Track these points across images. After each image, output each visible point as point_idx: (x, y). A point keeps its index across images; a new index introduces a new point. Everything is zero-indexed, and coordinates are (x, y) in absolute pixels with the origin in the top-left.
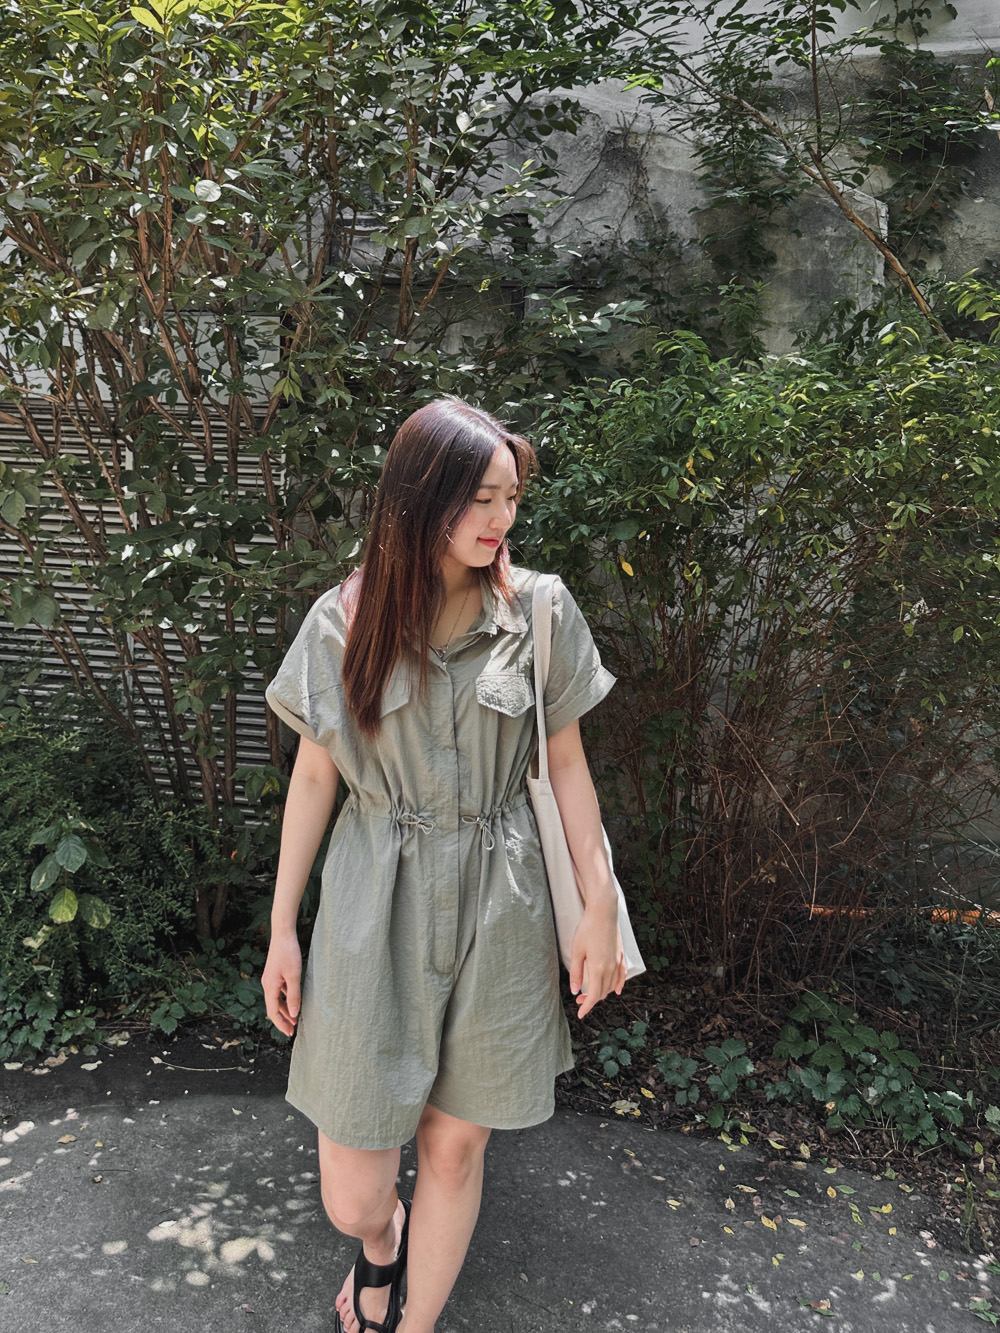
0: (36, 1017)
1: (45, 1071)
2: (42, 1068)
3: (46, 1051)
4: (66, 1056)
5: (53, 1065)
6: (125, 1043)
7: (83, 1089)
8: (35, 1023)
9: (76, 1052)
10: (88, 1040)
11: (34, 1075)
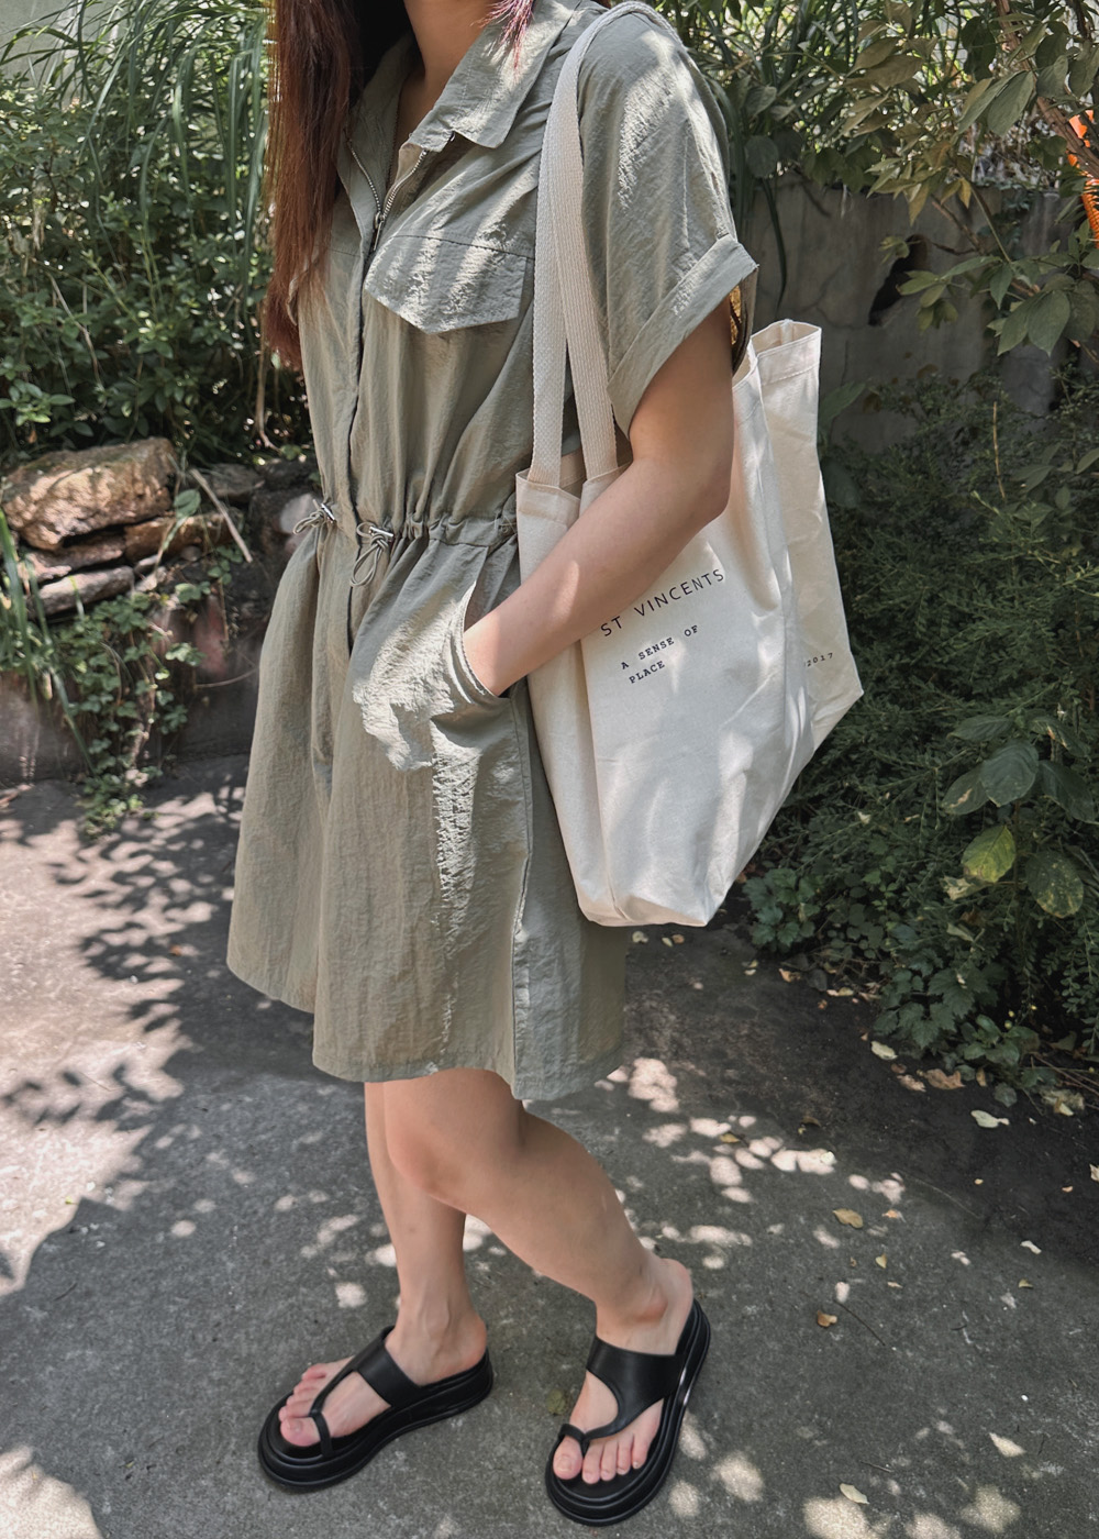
0: (939, 999)
1: (919, 1086)
2: (917, 1078)
3: (940, 1056)
4: (963, 1081)
5: (936, 1084)
6: (1069, 1113)
7: (947, 1148)
8: (934, 1008)
9: (983, 1083)
10: (1010, 1076)
11: (898, 1081)
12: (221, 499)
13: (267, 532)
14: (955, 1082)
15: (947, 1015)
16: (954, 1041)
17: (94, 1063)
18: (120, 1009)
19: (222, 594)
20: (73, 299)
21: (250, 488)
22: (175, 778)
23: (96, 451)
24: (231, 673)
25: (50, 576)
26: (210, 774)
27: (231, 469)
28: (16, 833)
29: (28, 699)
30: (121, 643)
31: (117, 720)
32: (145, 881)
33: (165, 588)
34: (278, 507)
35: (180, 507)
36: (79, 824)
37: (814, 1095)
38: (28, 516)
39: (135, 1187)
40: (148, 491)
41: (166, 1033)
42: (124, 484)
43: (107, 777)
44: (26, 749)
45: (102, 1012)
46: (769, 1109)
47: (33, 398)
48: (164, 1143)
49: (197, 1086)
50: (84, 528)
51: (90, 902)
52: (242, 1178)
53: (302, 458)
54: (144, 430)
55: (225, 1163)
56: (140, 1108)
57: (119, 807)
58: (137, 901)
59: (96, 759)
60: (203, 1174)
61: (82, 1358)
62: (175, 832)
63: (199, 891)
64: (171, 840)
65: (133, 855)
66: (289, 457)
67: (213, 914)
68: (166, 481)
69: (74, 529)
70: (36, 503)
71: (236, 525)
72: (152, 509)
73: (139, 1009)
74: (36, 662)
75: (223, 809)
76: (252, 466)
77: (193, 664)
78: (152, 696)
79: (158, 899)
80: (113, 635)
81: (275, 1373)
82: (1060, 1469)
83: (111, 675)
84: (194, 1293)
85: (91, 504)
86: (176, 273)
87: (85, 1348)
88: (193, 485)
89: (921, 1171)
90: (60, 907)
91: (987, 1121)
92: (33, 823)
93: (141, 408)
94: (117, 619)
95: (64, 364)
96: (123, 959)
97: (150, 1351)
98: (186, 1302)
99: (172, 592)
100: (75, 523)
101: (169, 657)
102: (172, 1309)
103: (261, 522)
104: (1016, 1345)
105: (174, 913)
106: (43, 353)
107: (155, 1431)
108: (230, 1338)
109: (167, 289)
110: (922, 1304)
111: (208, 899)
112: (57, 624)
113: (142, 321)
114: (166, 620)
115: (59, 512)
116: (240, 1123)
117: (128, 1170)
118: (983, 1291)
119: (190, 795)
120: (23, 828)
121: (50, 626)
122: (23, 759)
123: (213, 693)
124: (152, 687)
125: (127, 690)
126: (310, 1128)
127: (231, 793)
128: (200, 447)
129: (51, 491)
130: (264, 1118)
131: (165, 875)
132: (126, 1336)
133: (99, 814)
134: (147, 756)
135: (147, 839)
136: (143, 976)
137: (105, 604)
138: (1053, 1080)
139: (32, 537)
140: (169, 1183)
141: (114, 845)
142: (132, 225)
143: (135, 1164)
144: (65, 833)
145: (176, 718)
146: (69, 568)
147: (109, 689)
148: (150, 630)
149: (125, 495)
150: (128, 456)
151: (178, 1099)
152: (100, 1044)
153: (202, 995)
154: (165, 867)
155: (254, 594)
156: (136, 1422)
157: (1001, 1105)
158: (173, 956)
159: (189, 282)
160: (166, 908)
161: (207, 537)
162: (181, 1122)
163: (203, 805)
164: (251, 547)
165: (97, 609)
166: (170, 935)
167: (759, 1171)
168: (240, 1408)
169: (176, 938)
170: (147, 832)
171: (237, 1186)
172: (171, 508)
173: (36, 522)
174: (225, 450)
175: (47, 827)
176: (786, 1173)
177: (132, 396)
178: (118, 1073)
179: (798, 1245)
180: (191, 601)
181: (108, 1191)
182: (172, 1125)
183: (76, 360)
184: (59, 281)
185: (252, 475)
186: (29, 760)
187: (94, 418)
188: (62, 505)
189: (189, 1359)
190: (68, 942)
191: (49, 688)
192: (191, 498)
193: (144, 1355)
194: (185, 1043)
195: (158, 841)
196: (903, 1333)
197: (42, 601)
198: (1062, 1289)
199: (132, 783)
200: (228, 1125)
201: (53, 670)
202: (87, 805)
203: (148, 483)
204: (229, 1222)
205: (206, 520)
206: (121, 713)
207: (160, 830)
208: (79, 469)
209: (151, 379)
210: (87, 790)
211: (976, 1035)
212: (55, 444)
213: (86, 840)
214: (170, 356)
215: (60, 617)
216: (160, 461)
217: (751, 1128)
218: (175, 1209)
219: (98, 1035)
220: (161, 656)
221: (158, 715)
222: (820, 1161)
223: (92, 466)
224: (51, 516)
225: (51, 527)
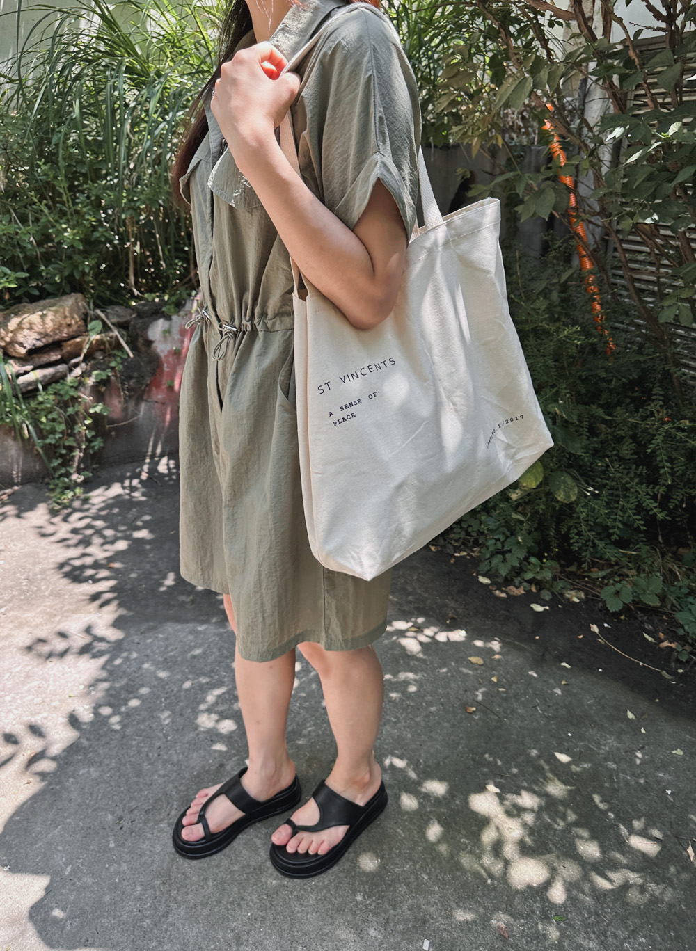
1: (503, 595)
3: (512, 580)
4: (525, 591)
5: (511, 593)
6: (578, 601)
7: (520, 623)
8: (508, 556)
9: (534, 591)
10: (548, 586)
11: (493, 594)
12: (113, 324)
13: (141, 340)
14: (521, 591)
15: (514, 560)
16: (518, 571)
17: (75, 626)
18: (85, 597)
19: (118, 375)
20: (24, 220)
21: (129, 318)
22: (99, 477)
23: (42, 302)
24: (125, 418)
25: (22, 372)
26: (118, 473)
27: (117, 308)
28: (15, 512)
29: (15, 439)
30: (64, 405)
31: (65, 447)
32: (89, 532)
33: (86, 374)
34: (146, 327)
35: (91, 330)
36: (49, 505)
37: (452, 604)
38: (8, 339)
39: (106, 685)
40: (73, 322)
41: (112, 607)
42: (59, 318)
43: (61, 479)
44: (16, 467)
45: (75, 600)
46: (431, 613)
47: (5, 274)
48: (118, 662)
49: (133, 632)
50: (39, 344)
51: (60, 544)
52: (163, 674)
53: (157, 300)
54: (68, 290)
55: (152, 668)
56: (101, 646)
57: (70, 494)
58: (86, 542)
59: (55, 469)
60: (142, 675)
61: (88, 772)
62: (103, 505)
63: (119, 535)
64: (101, 510)
65: (81, 519)
66: (150, 299)
67: (129, 545)
68: (83, 316)
69: (34, 345)
70: (12, 332)
71: (123, 338)
72: (76, 331)
73: (95, 597)
74: (18, 418)
75: (127, 491)
76: (129, 306)
77: (105, 414)
78: (83, 433)
79: (97, 540)
80: (59, 401)
81: (193, 768)
82: (590, 765)
83: (60, 423)
84: (144, 734)
85: (43, 331)
86: (81, 203)
87: (89, 767)
88: (98, 318)
89: (509, 635)
90: (44, 549)
91: (538, 608)
92: (24, 506)
93: (66, 278)
94: (61, 392)
95: (21, 256)
96: (82, 572)
97: (125, 765)
98: (141, 738)
99: (90, 376)
100: (34, 342)
101: (92, 411)
102: (134, 743)
103: (137, 335)
104: (563, 711)
105: (107, 547)
106: (9, 250)
107: (133, 804)
108: (167, 753)
109: (77, 212)
110: (516, 696)
111: (126, 538)
112: (28, 398)
113: (65, 230)
114: (88, 391)
115: (25, 336)
116: (158, 648)
117: (100, 677)
118: (545, 688)
119: (108, 485)
120: (18, 509)
121: (24, 399)
122: (14, 472)
123: (116, 429)
124: (82, 429)
125: (69, 431)
126: (196, 647)
127: (131, 483)
128: (99, 297)
129: (20, 324)
130: (171, 644)
131: (100, 528)
132: (111, 759)
133: (59, 499)
134: (82, 466)
135: (87, 510)
136: (95, 581)
137: (53, 385)
138: (568, 586)
139: (11, 351)
140: (124, 682)
141: (69, 515)
142: (55, 178)
143: (104, 674)
144: (42, 510)
145: (98, 444)
146: (32, 367)
147: (60, 430)
148: (80, 397)
149: (61, 325)
150: (61, 303)
151: (122, 640)
152: (76, 616)
153: (129, 587)
154: (99, 524)
155: (136, 375)
156: (121, 801)
157: (544, 600)
158: (110, 569)
159: (89, 207)
160: (103, 545)
161: (107, 345)
162: (126, 650)
163: (116, 490)
164: (132, 350)
165: (49, 388)
166: (106, 558)
167: (429, 643)
168: (176, 787)
169: (110, 559)
170: (86, 506)
171: (161, 679)
172: (87, 331)
173: (12, 342)
174: (113, 298)
175: (31, 508)
176: (443, 643)
177: (61, 272)
178: (88, 630)
179: (453, 676)
180: (102, 380)
181: (92, 688)
182: (122, 653)
183: (28, 253)
184: (14, 210)
185: (129, 311)
186: (18, 473)
187: (40, 284)
188: (26, 332)
189: (146, 766)
190: (51, 566)
191: (26, 432)
192: (97, 325)
193: (122, 767)
194: (122, 611)
195: (93, 511)
196: (509, 712)
197: (19, 385)
198: (582, 683)
199: (75, 482)
200: (152, 650)
201: (27, 422)
202: (52, 495)
203: (73, 318)
204: (159, 697)
205: (106, 336)
206: (67, 443)
207: (94, 505)
208: (34, 313)
209: (70, 262)
210: (51, 486)
211: (529, 567)
212: (18, 300)
213: (54, 513)
214: (81, 248)
215: (30, 393)
216: (78, 306)
217: (423, 623)
218: (129, 693)
219: (74, 612)
220: (86, 411)
221: (87, 444)
222: (459, 635)
223: (42, 311)
224: (20, 338)
225: (21, 345)
